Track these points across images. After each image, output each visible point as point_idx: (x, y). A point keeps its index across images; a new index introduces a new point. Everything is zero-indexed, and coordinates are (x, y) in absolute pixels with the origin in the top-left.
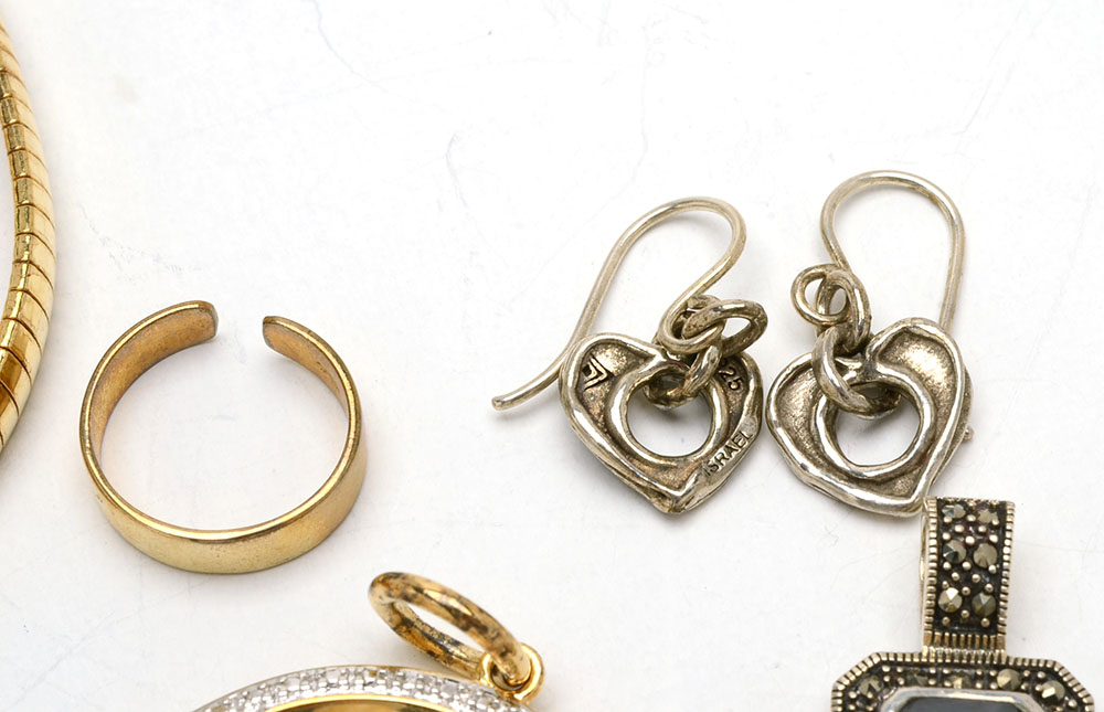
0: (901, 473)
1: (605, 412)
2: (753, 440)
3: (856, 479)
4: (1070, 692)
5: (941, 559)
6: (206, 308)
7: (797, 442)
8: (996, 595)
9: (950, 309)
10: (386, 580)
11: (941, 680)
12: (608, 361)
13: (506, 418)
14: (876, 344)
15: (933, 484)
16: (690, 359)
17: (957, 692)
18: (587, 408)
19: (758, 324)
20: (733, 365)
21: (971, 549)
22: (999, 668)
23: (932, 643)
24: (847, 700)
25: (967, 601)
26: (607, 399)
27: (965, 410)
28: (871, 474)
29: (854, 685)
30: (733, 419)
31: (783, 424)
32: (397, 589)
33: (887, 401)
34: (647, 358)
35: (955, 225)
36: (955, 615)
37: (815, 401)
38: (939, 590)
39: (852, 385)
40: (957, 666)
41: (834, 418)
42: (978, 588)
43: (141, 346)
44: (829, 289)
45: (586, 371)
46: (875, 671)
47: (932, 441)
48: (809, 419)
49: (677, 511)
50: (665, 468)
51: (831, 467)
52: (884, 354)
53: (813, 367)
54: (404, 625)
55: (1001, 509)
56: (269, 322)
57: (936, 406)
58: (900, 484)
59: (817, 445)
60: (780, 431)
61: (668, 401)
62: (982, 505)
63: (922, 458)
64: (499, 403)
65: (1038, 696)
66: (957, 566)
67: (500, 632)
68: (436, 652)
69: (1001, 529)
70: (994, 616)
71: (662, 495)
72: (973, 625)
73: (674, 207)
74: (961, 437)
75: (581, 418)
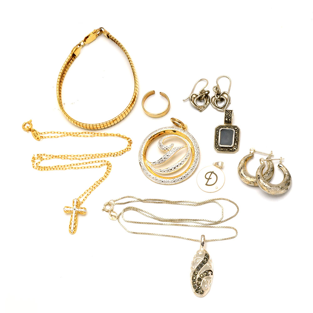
0: (223, 107)
1: (194, 101)
2: (209, 104)
3: (219, 108)
4: (238, 129)
5: (225, 116)
6: (154, 91)
7: (213, 104)
8: (231, 119)
9: (229, 90)
10: (172, 118)
11: (225, 127)
12: (194, 96)
13: (184, 102)
14: (221, 94)
15: (226, 108)
16: (202, 96)
17: (227, 128)
18: (192, 101)
19: (209, 92)
20: (207, 96)
21: (228, 115)
22: (231, 126)
23: (225, 124)
24: (216, 129)
25: (228, 120)
26: (194, 100)
27: (230, 101)
28: (220, 107)
29: (217, 128)
30: (207, 102)
31: (211, 102)
32: (173, 119)
33: (222, 100)
34: (198, 96)
35: (230, 81)
36: (227, 121)
37: (215, 100)
38: (225, 119)
39: (218, 98)
40: (227, 126)
41: (217, 102)
42: (229, 119)
43: (147, 95)
44: (217, 88)
45: (192, 97)
46: (219, 127)
47: (226, 104)
48: (214, 102)
49: (201, 111)
50: (200, 107)
51: (216, 106)
52: (222, 95)
53: (215, 96)
54: (174, 123)
55: (232, 111)
56: (160, 92)
57: (227, 100)
58: (223, 108)
59: (215, 104)
60: (211, 103)
61: (200, 100)
62: (230, 110)
63: (225, 106)
64: (184, 100)
65: (235, 129)
66: (227, 116)
67: (183, 123)
68: (177, 125)
69: (231, 113)
70: (231, 121)
71: (199, 110)
72: (229, 122)
73: (201, 80)
74: (229, 103)
75: (191, 102)
